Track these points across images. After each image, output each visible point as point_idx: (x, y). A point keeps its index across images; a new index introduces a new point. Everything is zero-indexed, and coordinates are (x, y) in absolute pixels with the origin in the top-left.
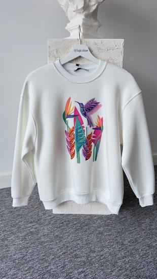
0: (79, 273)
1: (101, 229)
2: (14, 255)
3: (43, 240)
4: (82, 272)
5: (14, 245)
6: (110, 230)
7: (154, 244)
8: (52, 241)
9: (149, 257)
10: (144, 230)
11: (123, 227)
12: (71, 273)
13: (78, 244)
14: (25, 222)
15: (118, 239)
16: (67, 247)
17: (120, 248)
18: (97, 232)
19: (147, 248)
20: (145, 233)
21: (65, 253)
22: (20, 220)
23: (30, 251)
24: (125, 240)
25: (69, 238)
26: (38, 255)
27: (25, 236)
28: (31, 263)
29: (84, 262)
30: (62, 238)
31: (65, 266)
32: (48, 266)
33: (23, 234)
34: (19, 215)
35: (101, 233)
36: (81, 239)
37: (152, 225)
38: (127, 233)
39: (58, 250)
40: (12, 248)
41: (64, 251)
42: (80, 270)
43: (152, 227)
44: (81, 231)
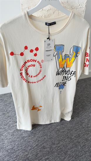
0: (46, 160)
1: (59, 127)
2: (7, 147)
3: (24, 135)
4: (48, 159)
5: (7, 139)
6: (64, 128)
7: (89, 138)
8: (29, 136)
9: (86, 147)
10: (84, 128)
11: (72, 126)
12: (41, 159)
13: (45, 138)
14: (13, 122)
15: (69, 134)
16: (39, 141)
17: (69, 142)
18: (56, 130)
19: (85, 141)
20: (84, 130)
21: (37, 145)
22: (10, 120)
23: (16, 144)
24: (72, 135)
25: (40, 134)
26: (21, 146)
27: (13, 132)
28: (17, 152)
29: (48, 151)
30: (35, 134)
31: (38, 154)
32: (27, 155)
33: (12, 131)
34: (9, 117)
35: (58, 130)
36: (46, 135)
37: (88, 124)
38: (74, 130)
39: (33, 143)
40: (6, 141)
41: (37, 143)
42: (46, 157)
43: (89, 125)
44: (47, 129)
